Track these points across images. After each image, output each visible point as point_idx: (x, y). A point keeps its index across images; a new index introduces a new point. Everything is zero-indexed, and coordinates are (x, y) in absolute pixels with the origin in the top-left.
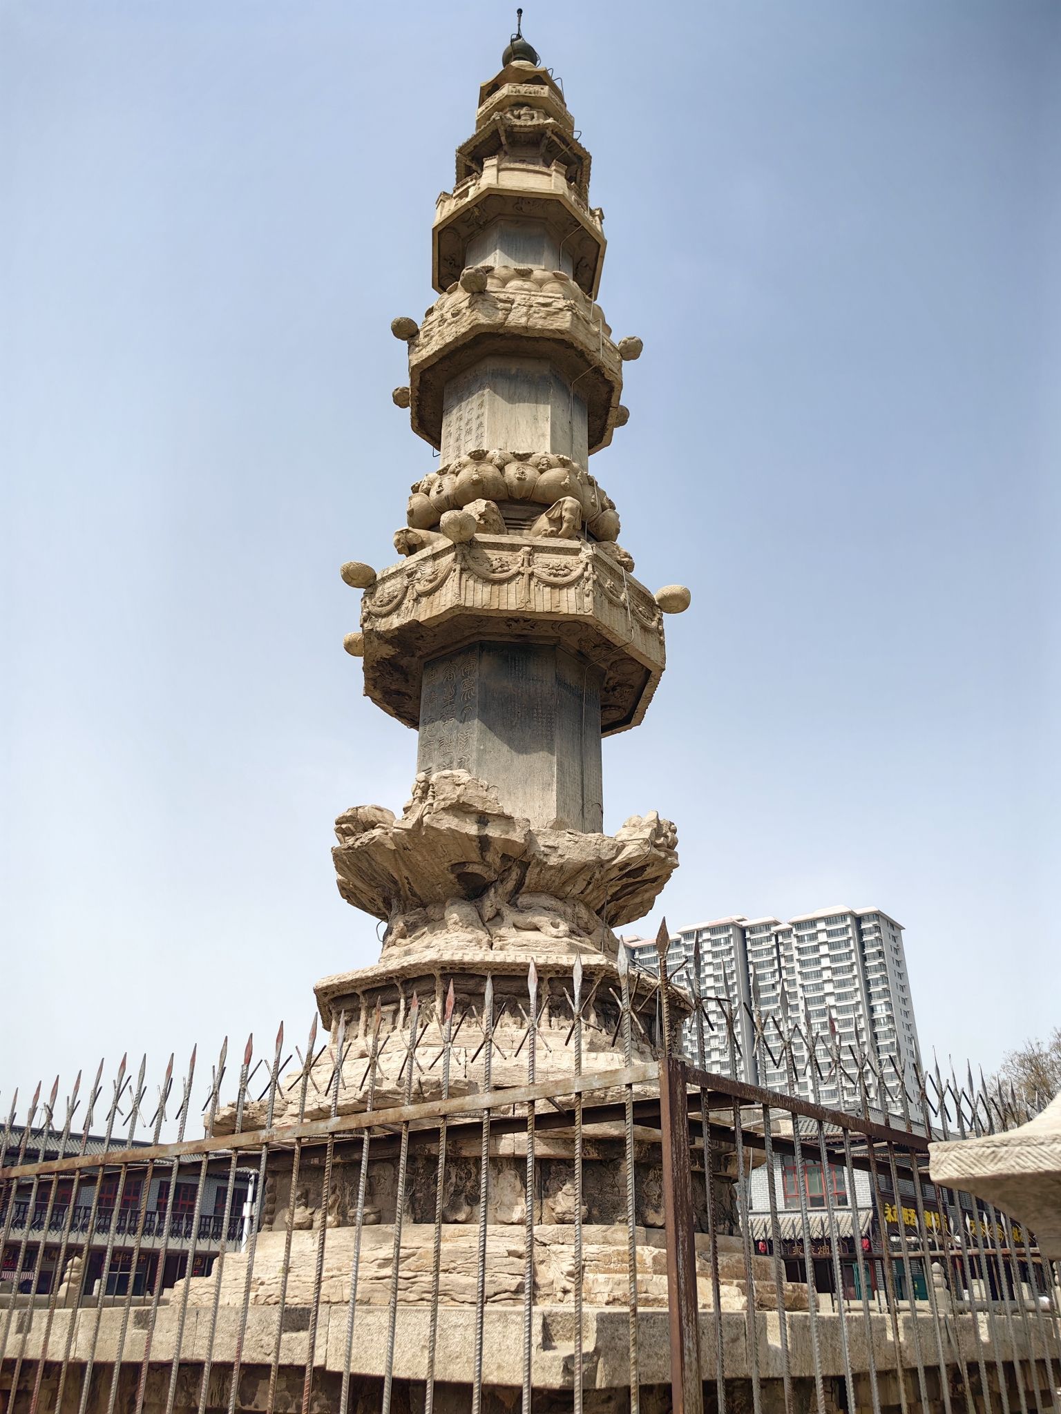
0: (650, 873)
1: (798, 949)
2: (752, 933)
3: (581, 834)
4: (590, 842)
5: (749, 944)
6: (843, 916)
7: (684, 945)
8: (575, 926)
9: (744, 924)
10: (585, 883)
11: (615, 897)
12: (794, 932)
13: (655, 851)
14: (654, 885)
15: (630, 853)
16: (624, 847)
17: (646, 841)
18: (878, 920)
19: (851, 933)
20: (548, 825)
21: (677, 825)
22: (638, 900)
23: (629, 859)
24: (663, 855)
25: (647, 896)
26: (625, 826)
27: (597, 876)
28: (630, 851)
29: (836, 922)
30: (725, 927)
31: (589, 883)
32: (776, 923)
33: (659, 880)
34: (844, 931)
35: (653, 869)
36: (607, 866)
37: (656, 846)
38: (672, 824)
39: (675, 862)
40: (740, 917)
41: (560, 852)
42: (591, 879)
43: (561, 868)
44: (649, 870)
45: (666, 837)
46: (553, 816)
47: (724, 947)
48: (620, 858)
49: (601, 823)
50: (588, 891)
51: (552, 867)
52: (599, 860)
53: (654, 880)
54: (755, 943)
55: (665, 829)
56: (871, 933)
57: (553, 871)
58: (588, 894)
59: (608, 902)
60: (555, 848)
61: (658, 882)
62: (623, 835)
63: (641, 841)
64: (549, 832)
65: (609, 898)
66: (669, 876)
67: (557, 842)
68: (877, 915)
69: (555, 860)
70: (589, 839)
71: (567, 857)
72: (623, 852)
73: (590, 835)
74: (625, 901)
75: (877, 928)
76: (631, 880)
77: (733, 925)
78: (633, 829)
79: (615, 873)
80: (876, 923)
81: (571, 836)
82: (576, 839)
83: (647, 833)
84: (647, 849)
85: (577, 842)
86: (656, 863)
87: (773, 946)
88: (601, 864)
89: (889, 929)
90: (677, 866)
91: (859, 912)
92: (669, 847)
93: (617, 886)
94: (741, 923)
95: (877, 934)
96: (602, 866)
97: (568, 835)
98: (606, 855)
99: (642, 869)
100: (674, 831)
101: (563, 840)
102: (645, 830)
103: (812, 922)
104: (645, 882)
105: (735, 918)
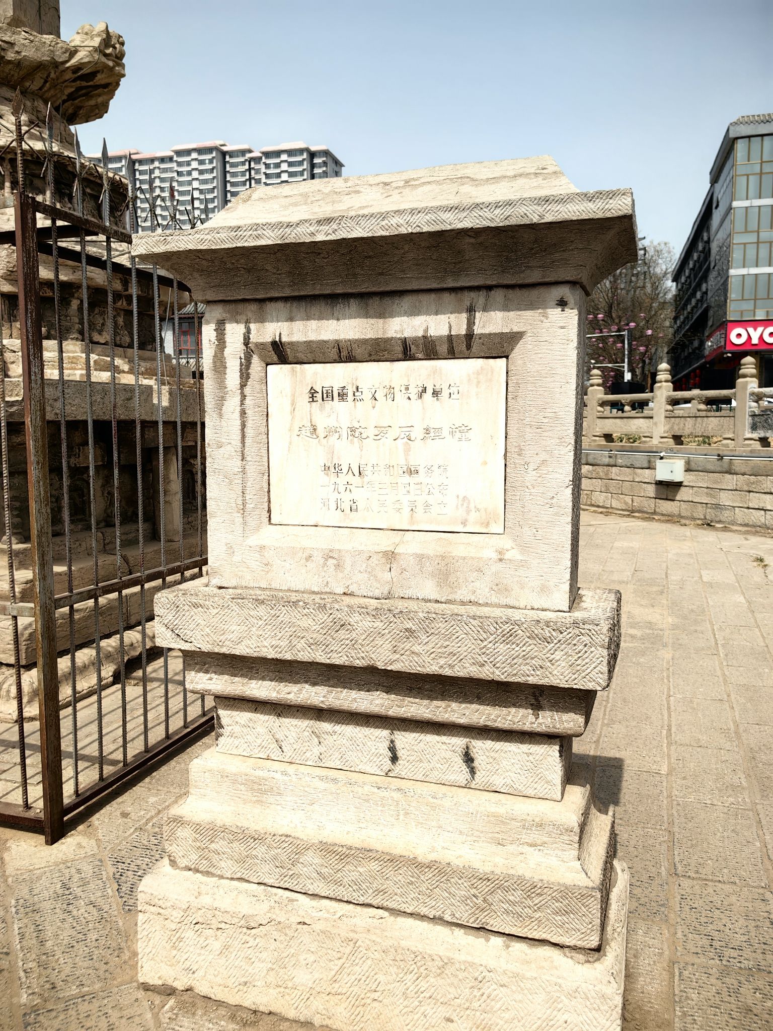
0: (100, 79)
1: (265, 174)
2: (230, 157)
3: (35, 33)
4: (45, 43)
5: (228, 166)
6: (301, 151)
7: (176, 161)
8: (34, 118)
9: (225, 149)
10: (42, 81)
11: (71, 97)
12: (264, 160)
13: (104, 59)
14: (106, 90)
15: (82, 59)
16: (76, 52)
17: (95, 49)
18: (327, 157)
19: (305, 165)
20: (6, 21)
21: (125, 38)
22: (92, 102)
23: (81, 64)
24: (111, 64)
25: (100, 100)
26: (78, 33)
27: (53, 75)
28: (81, 56)
29: (296, 155)
30: (209, 150)
31: (46, 82)
32: (250, 151)
33: (110, 87)
34: (300, 163)
35: (103, 76)
36: (61, 68)
37: (106, 55)
38: (120, 37)
39: (122, 72)
40: (222, 143)
41: (16, 49)
42: (47, 77)
43: (18, 64)
44: (99, 76)
45: (115, 48)
46: (10, 13)
47: (208, 166)
48: (73, 61)
49: (59, 27)
50: (45, 89)
51: (10, 62)
52: (53, 61)
53: (106, 86)
54: (233, 165)
55: (114, 41)
56: (320, 167)
57: (11, 66)
58: (46, 91)
59: (64, 102)
60: (12, 44)
61: (111, 87)
62: (77, 40)
63: (91, 48)
64: (5, 28)
65: (65, 97)
66: (118, 85)
67: (13, 38)
68: (326, 153)
69: (13, 55)
70: (44, 40)
71: (23, 54)
72: (76, 56)
73: (45, 36)
74: (80, 101)
75: (325, 163)
76: (84, 84)
77: (216, 148)
78: (85, 37)
79: (69, 76)
80: (324, 159)
81: (26, 34)
82: (32, 38)
83: (96, 42)
84: (96, 56)
85: (32, 41)
86: (105, 70)
87: (246, 170)
88: (55, 64)
89: (334, 165)
90: (124, 76)
91: (313, 148)
92: (117, 57)
93: (72, 87)
94: (223, 148)
95: (324, 169)
96: (57, 67)
97: (23, 33)
98: (60, 57)
99: (93, 75)
100: (122, 44)
101: (21, 37)
102: (95, 39)
103: (278, 154)
104: (97, 87)
105: (217, 143)
